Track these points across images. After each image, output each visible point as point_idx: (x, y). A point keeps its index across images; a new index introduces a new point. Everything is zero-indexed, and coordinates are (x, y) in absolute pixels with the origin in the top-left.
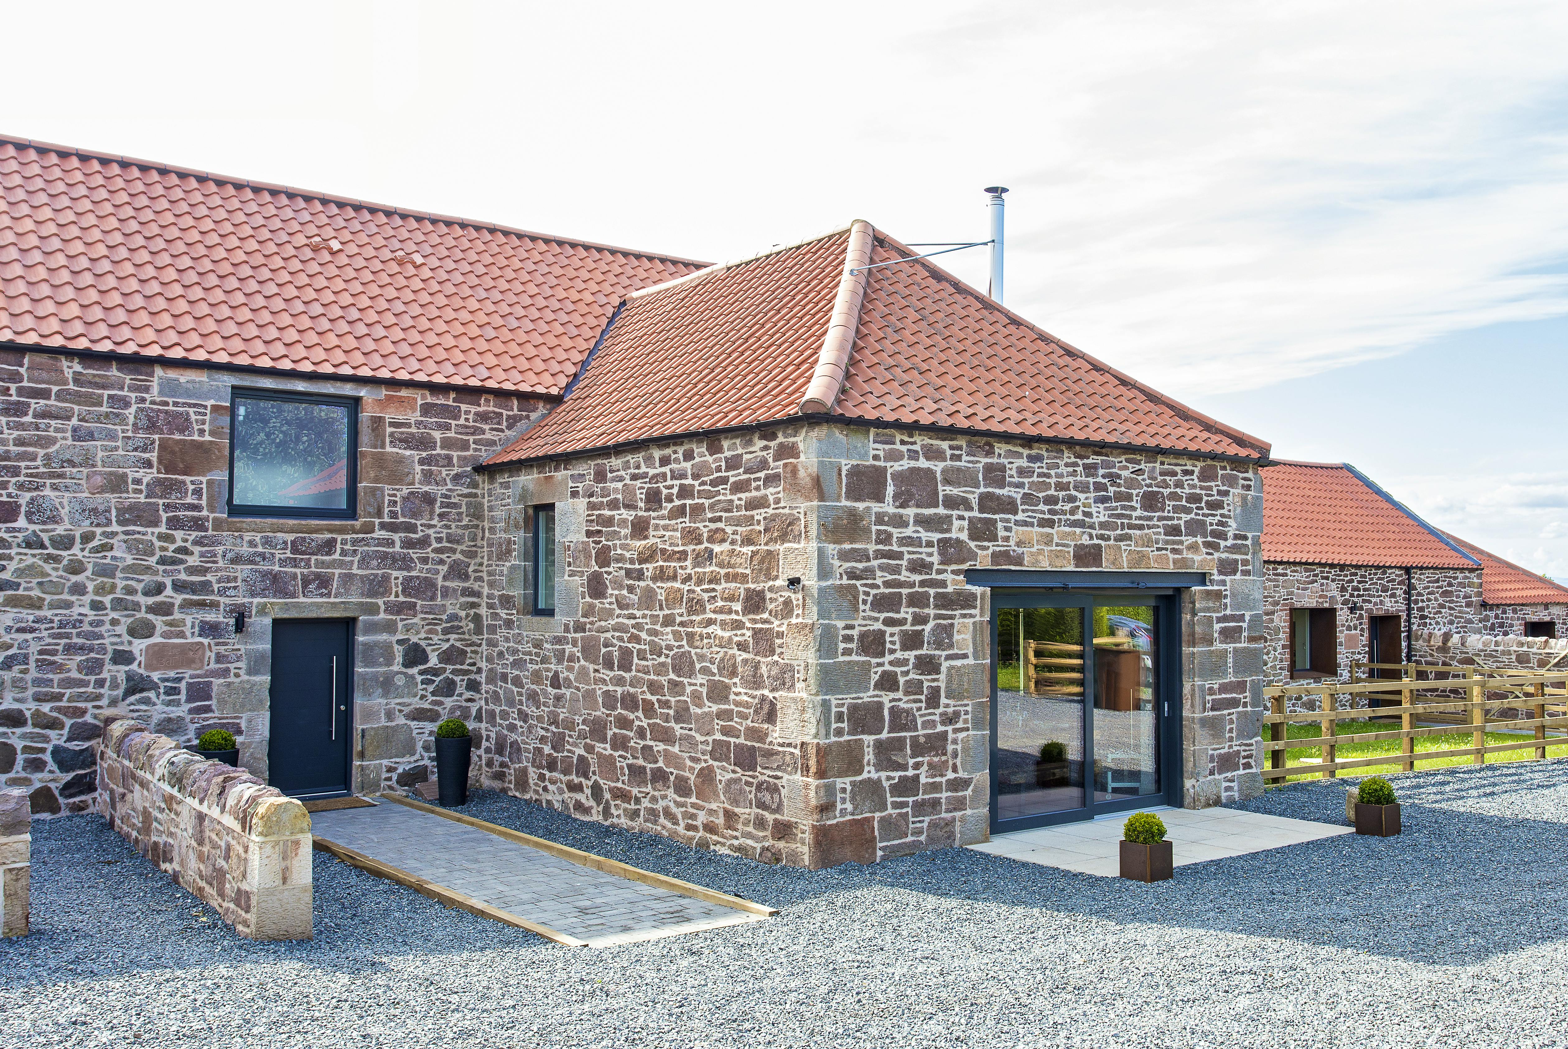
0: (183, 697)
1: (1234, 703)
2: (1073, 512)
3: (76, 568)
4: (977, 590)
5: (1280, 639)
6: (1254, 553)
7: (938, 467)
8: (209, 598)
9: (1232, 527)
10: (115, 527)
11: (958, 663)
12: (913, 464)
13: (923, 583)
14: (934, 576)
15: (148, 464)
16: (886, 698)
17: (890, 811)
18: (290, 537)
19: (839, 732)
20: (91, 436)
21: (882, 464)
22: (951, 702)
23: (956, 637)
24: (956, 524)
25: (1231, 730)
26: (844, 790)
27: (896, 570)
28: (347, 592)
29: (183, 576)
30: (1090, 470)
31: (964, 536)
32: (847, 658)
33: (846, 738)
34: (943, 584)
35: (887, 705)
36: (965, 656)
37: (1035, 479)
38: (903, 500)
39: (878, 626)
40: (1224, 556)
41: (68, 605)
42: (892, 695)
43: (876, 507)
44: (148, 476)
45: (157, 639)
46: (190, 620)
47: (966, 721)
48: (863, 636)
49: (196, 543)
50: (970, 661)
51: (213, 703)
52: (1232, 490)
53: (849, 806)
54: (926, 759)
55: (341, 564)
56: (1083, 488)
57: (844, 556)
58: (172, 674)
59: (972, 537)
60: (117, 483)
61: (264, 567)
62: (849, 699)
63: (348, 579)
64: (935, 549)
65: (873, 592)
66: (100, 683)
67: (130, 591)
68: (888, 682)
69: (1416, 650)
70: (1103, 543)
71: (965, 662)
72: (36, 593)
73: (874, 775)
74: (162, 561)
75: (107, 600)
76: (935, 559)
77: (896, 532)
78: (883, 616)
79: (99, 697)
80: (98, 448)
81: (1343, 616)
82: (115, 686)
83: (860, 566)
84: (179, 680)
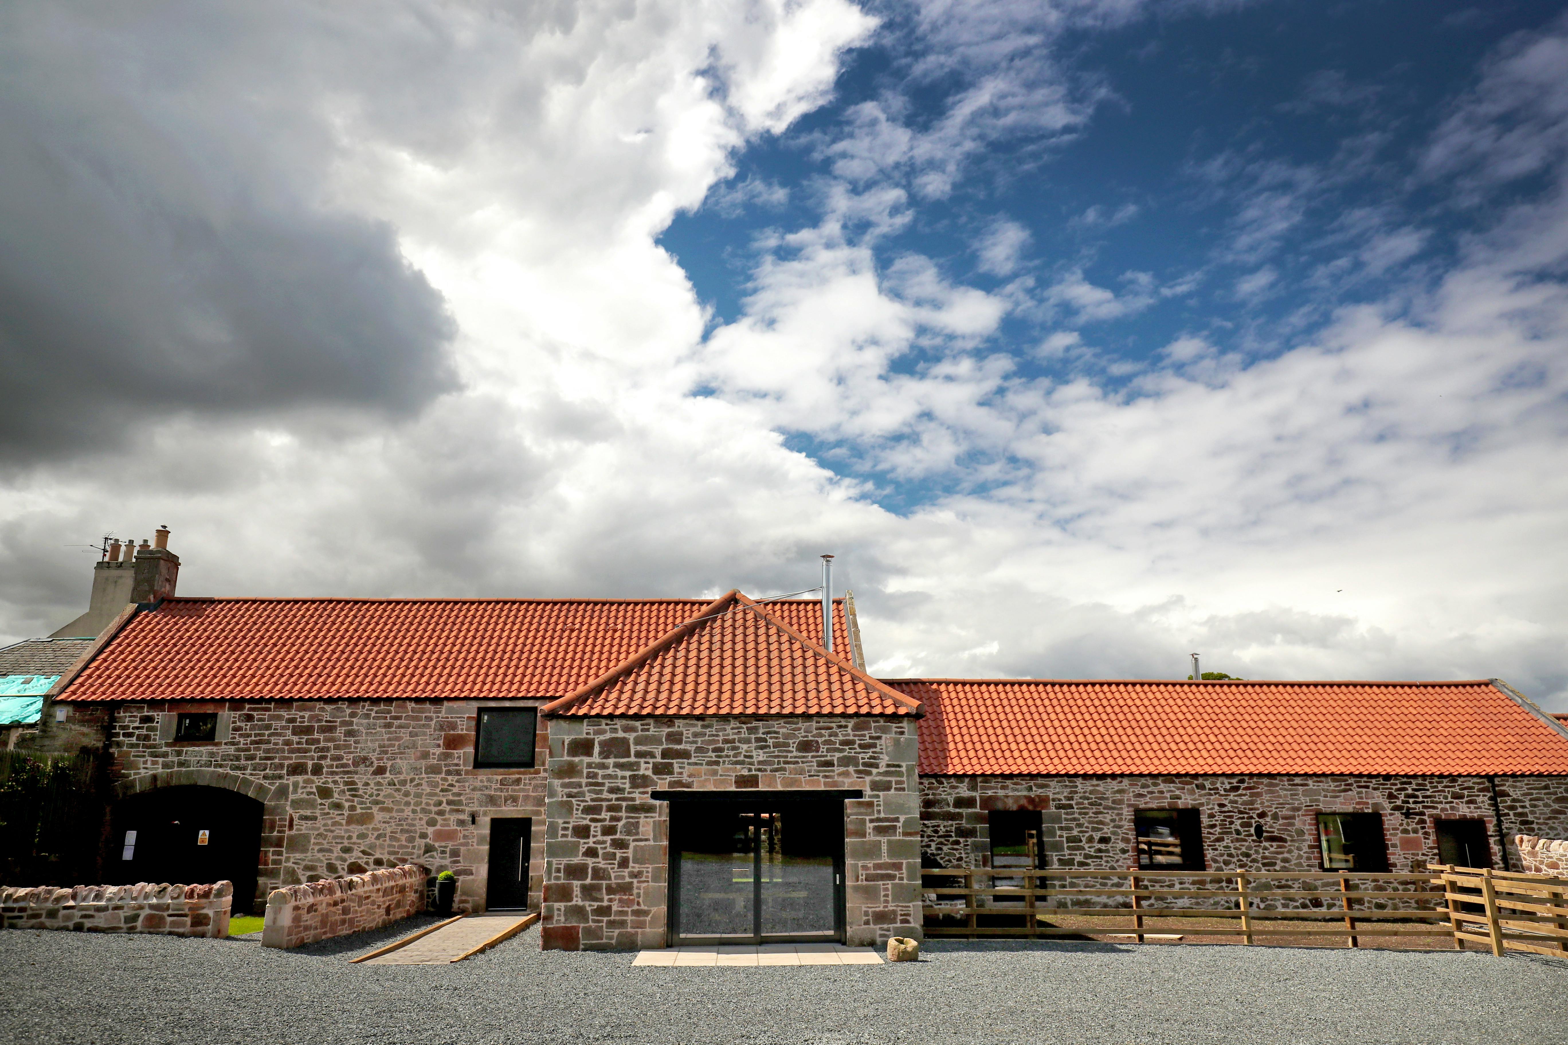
0: (448, 855)
1: (891, 877)
2: (735, 756)
3: (407, 794)
4: (657, 803)
5: (1304, 840)
6: (908, 776)
7: (631, 736)
8: (461, 808)
9: (884, 760)
10: (424, 775)
11: (642, 844)
12: (614, 735)
13: (617, 799)
14: (626, 795)
15: (439, 746)
16: (590, 861)
17: (591, 924)
18: (500, 777)
19: (557, 878)
20: (417, 735)
21: (592, 736)
22: (637, 865)
23: (641, 829)
24: (643, 766)
25: (886, 896)
26: (559, 910)
27: (600, 792)
28: (526, 805)
29: (451, 798)
30: (751, 730)
31: (649, 773)
32: (564, 839)
33: (562, 881)
34: (633, 799)
35: (591, 865)
36: (646, 840)
37: (707, 738)
38: (605, 754)
39: (585, 822)
40: (878, 778)
41: (402, 811)
42: (594, 860)
43: (586, 760)
44: (438, 751)
45: (438, 827)
46: (453, 817)
47: (647, 877)
48: (574, 828)
49: (457, 781)
50: (652, 843)
51: (460, 859)
52: (884, 736)
53: (562, 919)
54: (617, 897)
55: (523, 790)
56: (748, 741)
57: (564, 786)
58: (443, 844)
59: (654, 773)
60: (425, 755)
61: (487, 792)
62: (565, 861)
63: (527, 797)
64: (627, 781)
65: (583, 804)
66: (414, 847)
67: (428, 804)
68: (591, 853)
69: (1511, 854)
70: (760, 774)
71: (647, 843)
72: (391, 805)
73: (580, 903)
74: (442, 790)
75: (418, 809)
76: (627, 786)
77: (601, 772)
78: (589, 817)
79: (412, 854)
80: (419, 740)
81: (1392, 821)
82: (419, 848)
83: (575, 790)
84: (446, 847)
